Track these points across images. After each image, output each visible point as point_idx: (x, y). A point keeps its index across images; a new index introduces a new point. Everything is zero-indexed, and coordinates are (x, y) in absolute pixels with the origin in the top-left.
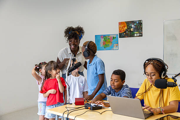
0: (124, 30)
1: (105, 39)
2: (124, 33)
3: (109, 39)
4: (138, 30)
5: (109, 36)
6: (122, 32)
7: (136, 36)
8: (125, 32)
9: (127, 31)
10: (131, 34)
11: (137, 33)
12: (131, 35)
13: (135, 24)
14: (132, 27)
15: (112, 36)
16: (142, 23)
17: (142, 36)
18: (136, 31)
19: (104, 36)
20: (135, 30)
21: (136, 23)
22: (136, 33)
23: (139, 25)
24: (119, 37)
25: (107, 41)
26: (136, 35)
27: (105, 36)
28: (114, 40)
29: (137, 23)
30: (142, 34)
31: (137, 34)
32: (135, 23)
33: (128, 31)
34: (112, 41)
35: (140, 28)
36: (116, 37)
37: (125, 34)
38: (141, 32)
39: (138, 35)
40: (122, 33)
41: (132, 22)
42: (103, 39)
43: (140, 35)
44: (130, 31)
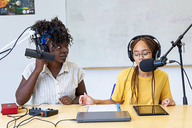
0: (4, 3)
2: (5, 7)
4: (28, 4)
6: (2, 6)
7: (25, 14)
8: (7, 6)
9: (10, 4)
10: (16, 9)
11: (26, 8)
12: (17, 11)
17: (34, 13)
18: (25, 6)
20: (23, 4)
22: (24, 8)
26: (24, 12)
30: (34, 10)
31: (26, 10)
33: (12, 5)
35: (30, 2)
37: (8, 10)
38: (33, 8)
39: (28, 12)
40: (2, 8)
43: (31, 12)
44: (16, 6)
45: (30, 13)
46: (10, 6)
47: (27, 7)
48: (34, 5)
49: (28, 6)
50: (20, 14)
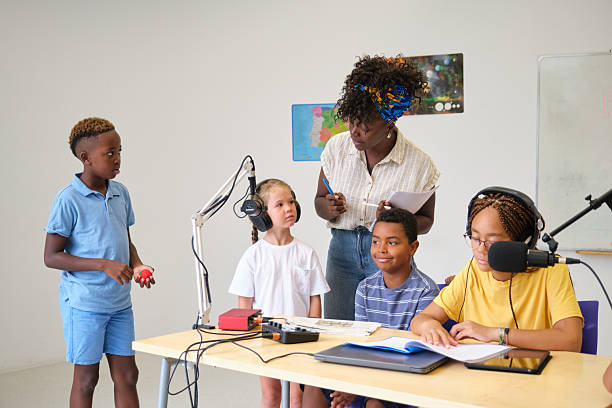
1: (327, 121)
4: (447, 90)
7: (442, 112)
11: (444, 98)
13: (437, 68)
17: (461, 110)
18: (442, 94)
19: (327, 107)
20: (438, 89)
21: (442, 64)
22: (439, 98)
23: (452, 71)
25: (337, 126)
26: (439, 107)
27: (327, 109)
29: (446, 62)
30: (462, 103)
31: (444, 103)
32: (436, 63)
35: (455, 83)
38: (460, 98)
39: (448, 106)
41: (427, 59)
42: (322, 119)
43: (454, 106)
45: (452, 111)
47: (446, 95)
48: (462, 90)
49: (448, 93)
50: (429, 113)
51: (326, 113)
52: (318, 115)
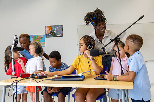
1: (34, 38)
2: (49, 34)
3: (37, 38)
4: (60, 32)
5: (37, 36)
6: (48, 33)
7: (59, 37)
11: (59, 34)
12: (55, 35)
13: (57, 28)
14: (55, 30)
15: (40, 36)
16: (62, 27)
17: (63, 36)
18: (59, 33)
19: (34, 36)
21: (58, 27)
22: (58, 34)
24: (46, 37)
25: (36, 40)
26: (58, 36)
28: (41, 39)
29: (59, 27)
30: (62, 35)
31: (59, 35)
32: (57, 27)
34: (40, 40)
36: (43, 37)
39: (60, 35)
40: (48, 34)
41: (55, 26)
42: (33, 38)
44: (54, 33)
45: (61, 36)
46: (52, 33)
48: (63, 32)
50: (56, 37)
51: (34, 37)
52: (32, 37)
